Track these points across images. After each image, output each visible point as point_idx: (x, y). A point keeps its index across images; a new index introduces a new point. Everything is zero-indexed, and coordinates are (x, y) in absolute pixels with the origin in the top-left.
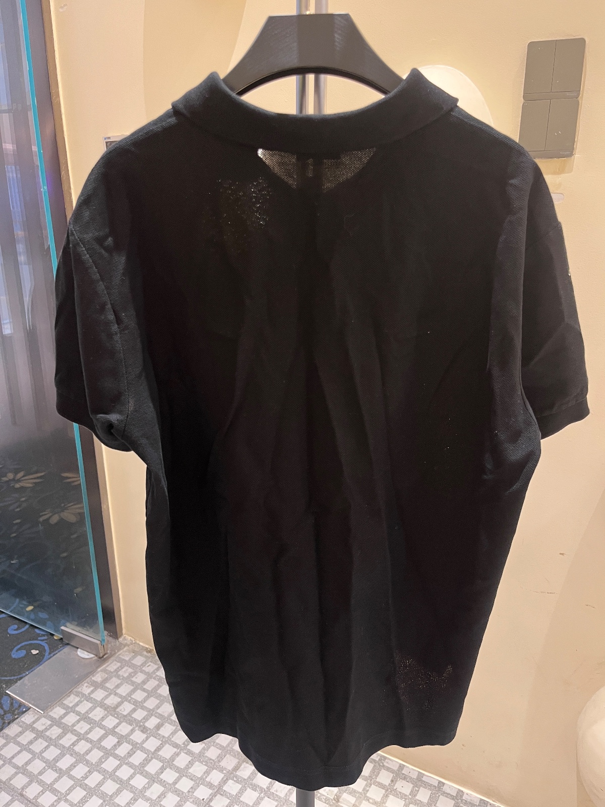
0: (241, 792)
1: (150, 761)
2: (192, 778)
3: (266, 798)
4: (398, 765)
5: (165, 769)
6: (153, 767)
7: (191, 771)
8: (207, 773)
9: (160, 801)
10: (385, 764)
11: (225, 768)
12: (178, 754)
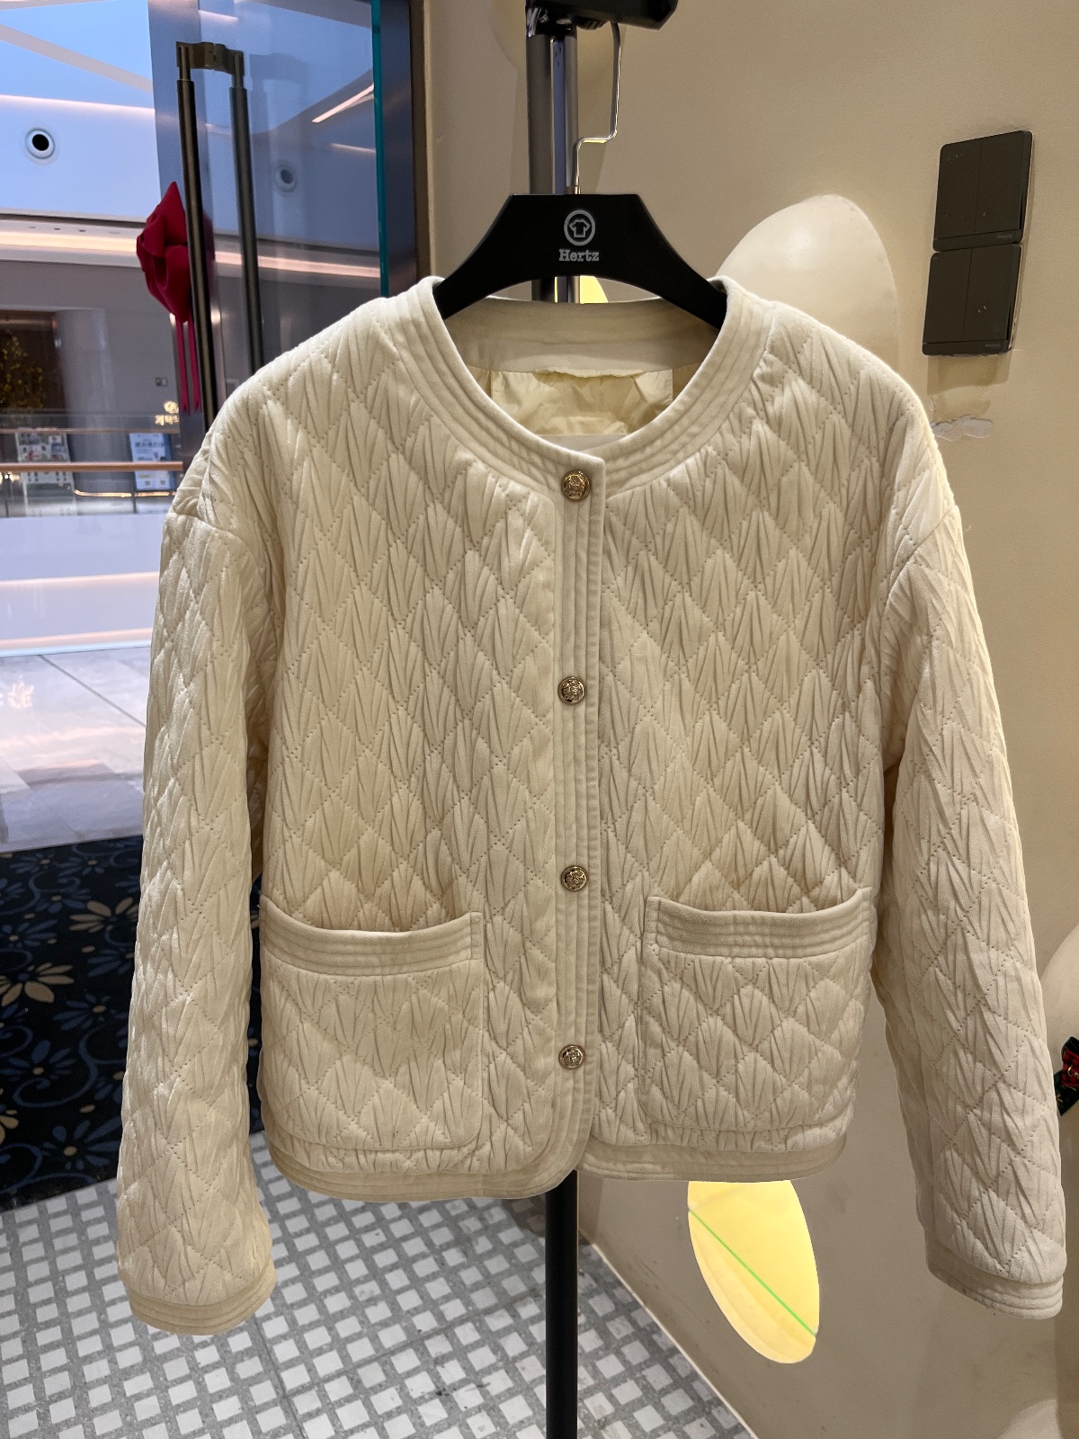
0: (475, 1346)
1: (386, 1249)
2: (424, 1296)
3: (502, 1372)
4: (734, 1423)
5: (397, 1268)
6: (385, 1258)
7: (429, 1286)
8: (447, 1299)
9: (366, 1307)
10: (714, 1412)
11: (473, 1304)
12: (423, 1256)
